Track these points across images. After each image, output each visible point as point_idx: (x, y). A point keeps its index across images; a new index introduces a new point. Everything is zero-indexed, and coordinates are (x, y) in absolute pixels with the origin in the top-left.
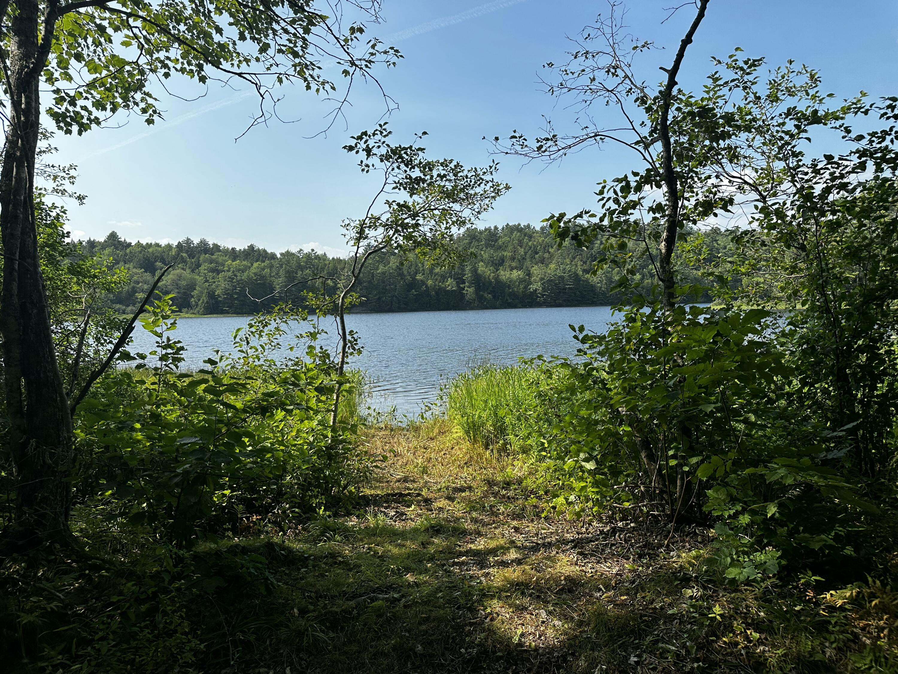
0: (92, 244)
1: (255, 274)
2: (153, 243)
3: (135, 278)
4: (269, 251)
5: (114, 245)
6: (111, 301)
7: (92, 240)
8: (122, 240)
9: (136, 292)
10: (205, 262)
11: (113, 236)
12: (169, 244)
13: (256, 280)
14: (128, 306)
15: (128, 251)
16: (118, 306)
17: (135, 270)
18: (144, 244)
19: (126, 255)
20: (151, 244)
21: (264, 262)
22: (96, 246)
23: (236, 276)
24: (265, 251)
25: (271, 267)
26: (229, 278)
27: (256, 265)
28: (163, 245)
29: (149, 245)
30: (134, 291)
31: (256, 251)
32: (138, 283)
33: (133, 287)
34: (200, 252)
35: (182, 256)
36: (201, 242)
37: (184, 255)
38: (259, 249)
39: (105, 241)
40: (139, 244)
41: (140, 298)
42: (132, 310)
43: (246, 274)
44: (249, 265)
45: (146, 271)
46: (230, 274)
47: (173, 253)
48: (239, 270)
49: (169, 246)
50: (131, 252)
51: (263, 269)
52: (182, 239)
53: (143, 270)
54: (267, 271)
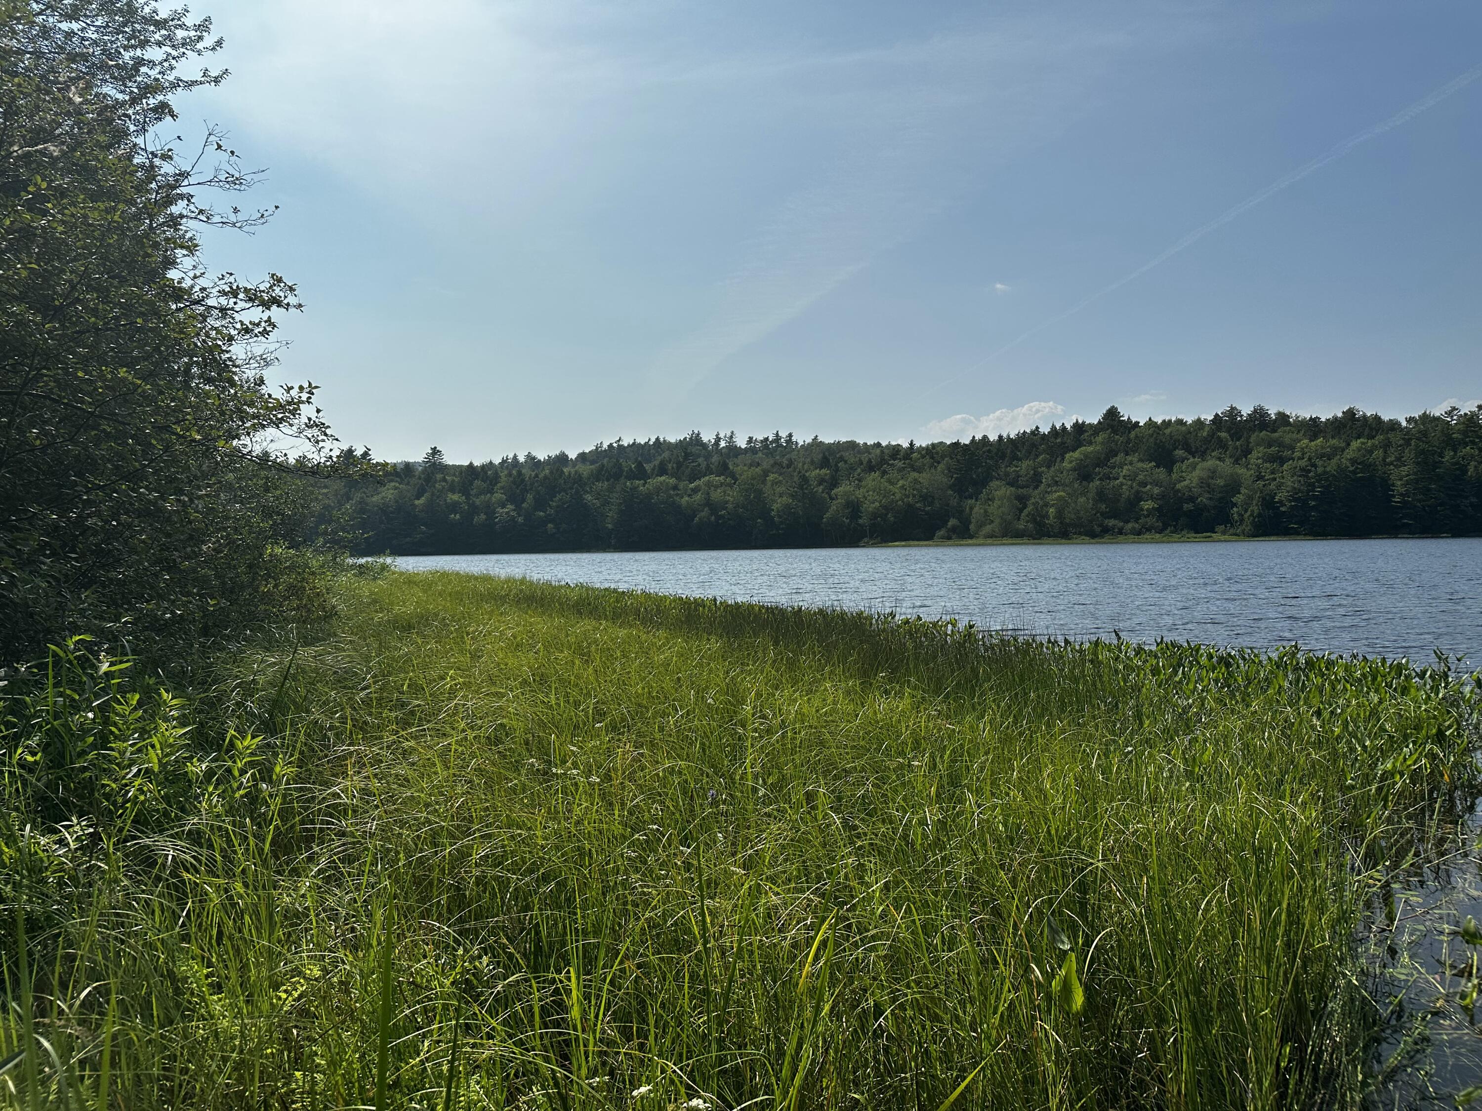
0: (1079, 427)
1: (1353, 461)
2: (1173, 419)
3: (1141, 477)
4: (1386, 418)
5: (1112, 427)
6: (1102, 514)
7: (1080, 421)
8: (1125, 418)
9: (1141, 500)
10: (1258, 445)
11: (1112, 413)
12: (1199, 420)
13: (1354, 472)
14: (1127, 522)
15: (1133, 435)
16: (1111, 522)
17: (1140, 465)
18: (1160, 422)
19: (1129, 441)
20: (1170, 421)
21: (1373, 437)
22: (1086, 431)
23: (1314, 466)
24: (1377, 418)
25: (1386, 445)
26: (1302, 469)
27: (1355, 444)
28: (1190, 422)
29: (1167, 424)
30: (1138, 497)
31: (1358, 420)
32: (1144, 484)
33: (1138, 492)
34: (1252, 430)
35: (1219, 437)
36: (1255, 411)
37: (1223, 435)
38: (1364, 416)
39: (1099, 422)
40: (1150, 423)
41: (1148, 510)
42: (1133, 528)
43: (1334, 461)
44: (1343, 445)
45: (1158, 466)
46: (1303, 463)
47: (1205, 434)
48: (1322, 456)
49: (1199, 423)
50: (1137, 437)
51: (1371, 452)
52: (1221, 409)
53: (1153, 464)
54: (1378, 454)
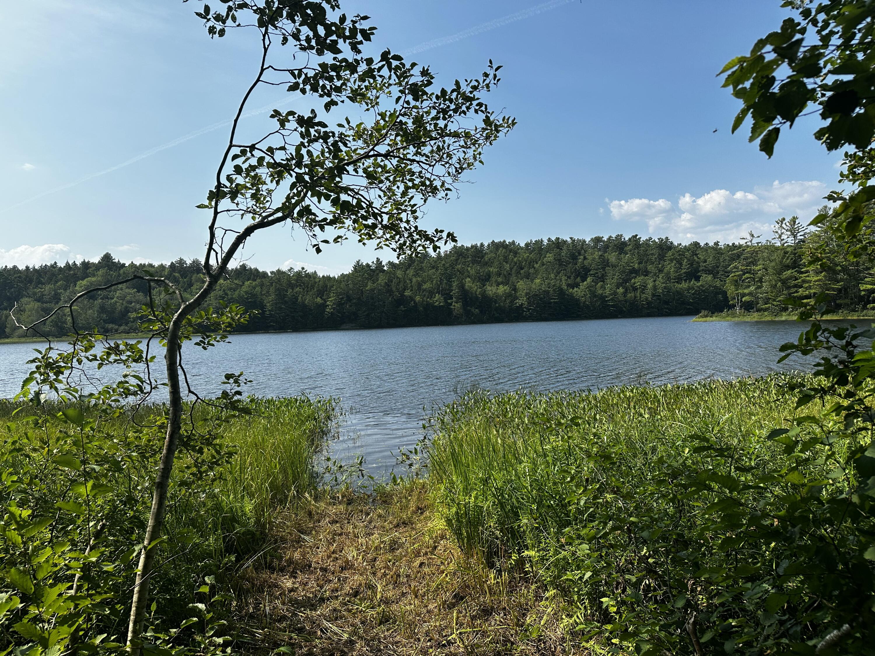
0: (86, 265)
1: (246, 292)
2: (147, 264)
3: (128, 298)
4: (261, 270)
5: (108, 266)
6: (104, 321)
7: (86, 261)
8: (116, 261)
9: (129, 312)
10: (197, 281)
11: (107, 258)
12: (162, 264)
13: (247, 298)
14: (120, 325)
15: (122, 271)
16: (110, 326)
17: (127, 290)
18: (138, 264)
19: (119, 275)
20: (144, 264)
21: (255, 280)
22: (90, 267)
23: (226, 294)
24: (256, 270)
25: (262, 285)
26: (220, 296)
27: (247, 283)
28: (156, 266)
29: (142, 266)
30: (127, 311)
31: (248, 270)
32: (131, 303)
33: (126, 307)
34: (193, 272)
35: (174, 276)
36: (194, 262)
37: (177, 274)
38: (251, 268)
39: (99, 262)
40: (132, 265)
41: (133, 318)
42: (124, 329)
43: (237, 293)
44: (241, 283)
45: (138, 292)
46: (221, 293)
47: (166, 273)
48: (230, 289)
49: (162, 267)
50: (124, 273)
51: (254, 288)
52: (175, 259)
53: (135, 290)
54: (258, 289)
